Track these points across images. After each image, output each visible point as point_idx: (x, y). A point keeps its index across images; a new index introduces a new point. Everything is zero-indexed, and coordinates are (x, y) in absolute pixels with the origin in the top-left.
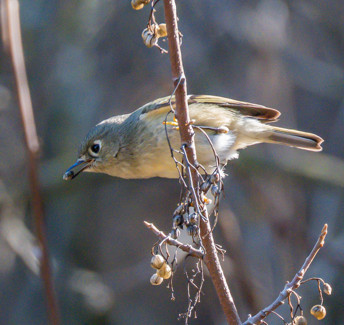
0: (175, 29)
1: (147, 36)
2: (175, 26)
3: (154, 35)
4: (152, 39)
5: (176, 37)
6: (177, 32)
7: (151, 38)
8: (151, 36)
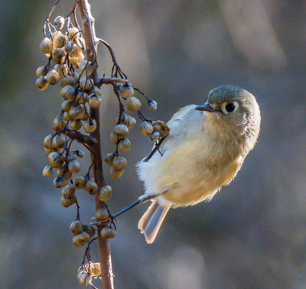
0: (110, 268)
1: (81, 275)
2: (109, 265)
3: (89, 274)
4: (87, 276)
5: (110, 276)
6: (111, 271)
7: (85, 275)
8: (85, 274)
